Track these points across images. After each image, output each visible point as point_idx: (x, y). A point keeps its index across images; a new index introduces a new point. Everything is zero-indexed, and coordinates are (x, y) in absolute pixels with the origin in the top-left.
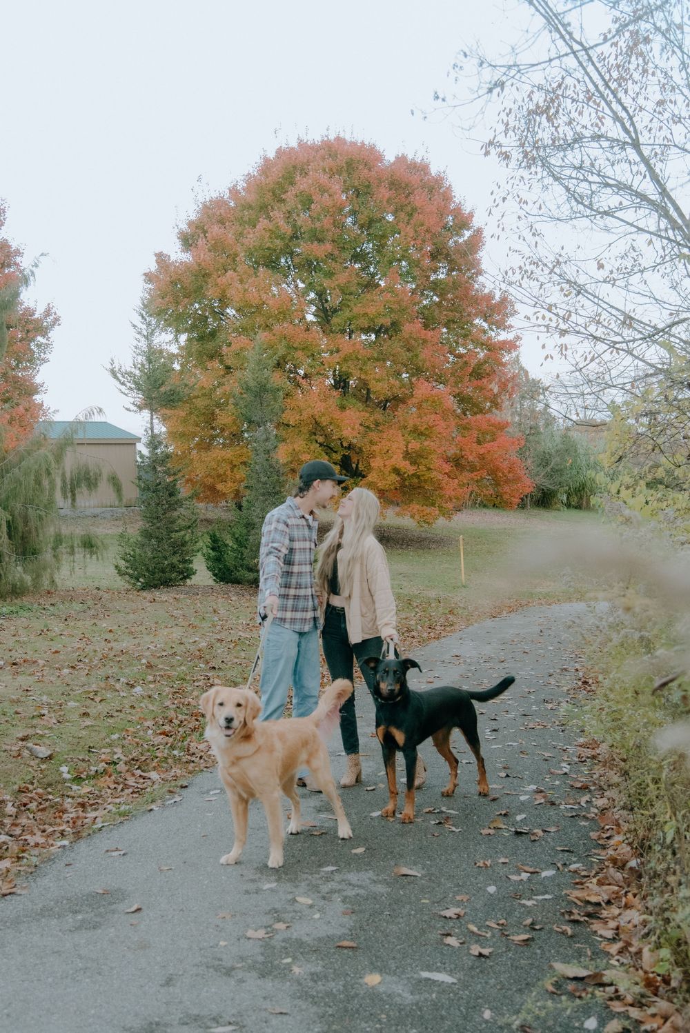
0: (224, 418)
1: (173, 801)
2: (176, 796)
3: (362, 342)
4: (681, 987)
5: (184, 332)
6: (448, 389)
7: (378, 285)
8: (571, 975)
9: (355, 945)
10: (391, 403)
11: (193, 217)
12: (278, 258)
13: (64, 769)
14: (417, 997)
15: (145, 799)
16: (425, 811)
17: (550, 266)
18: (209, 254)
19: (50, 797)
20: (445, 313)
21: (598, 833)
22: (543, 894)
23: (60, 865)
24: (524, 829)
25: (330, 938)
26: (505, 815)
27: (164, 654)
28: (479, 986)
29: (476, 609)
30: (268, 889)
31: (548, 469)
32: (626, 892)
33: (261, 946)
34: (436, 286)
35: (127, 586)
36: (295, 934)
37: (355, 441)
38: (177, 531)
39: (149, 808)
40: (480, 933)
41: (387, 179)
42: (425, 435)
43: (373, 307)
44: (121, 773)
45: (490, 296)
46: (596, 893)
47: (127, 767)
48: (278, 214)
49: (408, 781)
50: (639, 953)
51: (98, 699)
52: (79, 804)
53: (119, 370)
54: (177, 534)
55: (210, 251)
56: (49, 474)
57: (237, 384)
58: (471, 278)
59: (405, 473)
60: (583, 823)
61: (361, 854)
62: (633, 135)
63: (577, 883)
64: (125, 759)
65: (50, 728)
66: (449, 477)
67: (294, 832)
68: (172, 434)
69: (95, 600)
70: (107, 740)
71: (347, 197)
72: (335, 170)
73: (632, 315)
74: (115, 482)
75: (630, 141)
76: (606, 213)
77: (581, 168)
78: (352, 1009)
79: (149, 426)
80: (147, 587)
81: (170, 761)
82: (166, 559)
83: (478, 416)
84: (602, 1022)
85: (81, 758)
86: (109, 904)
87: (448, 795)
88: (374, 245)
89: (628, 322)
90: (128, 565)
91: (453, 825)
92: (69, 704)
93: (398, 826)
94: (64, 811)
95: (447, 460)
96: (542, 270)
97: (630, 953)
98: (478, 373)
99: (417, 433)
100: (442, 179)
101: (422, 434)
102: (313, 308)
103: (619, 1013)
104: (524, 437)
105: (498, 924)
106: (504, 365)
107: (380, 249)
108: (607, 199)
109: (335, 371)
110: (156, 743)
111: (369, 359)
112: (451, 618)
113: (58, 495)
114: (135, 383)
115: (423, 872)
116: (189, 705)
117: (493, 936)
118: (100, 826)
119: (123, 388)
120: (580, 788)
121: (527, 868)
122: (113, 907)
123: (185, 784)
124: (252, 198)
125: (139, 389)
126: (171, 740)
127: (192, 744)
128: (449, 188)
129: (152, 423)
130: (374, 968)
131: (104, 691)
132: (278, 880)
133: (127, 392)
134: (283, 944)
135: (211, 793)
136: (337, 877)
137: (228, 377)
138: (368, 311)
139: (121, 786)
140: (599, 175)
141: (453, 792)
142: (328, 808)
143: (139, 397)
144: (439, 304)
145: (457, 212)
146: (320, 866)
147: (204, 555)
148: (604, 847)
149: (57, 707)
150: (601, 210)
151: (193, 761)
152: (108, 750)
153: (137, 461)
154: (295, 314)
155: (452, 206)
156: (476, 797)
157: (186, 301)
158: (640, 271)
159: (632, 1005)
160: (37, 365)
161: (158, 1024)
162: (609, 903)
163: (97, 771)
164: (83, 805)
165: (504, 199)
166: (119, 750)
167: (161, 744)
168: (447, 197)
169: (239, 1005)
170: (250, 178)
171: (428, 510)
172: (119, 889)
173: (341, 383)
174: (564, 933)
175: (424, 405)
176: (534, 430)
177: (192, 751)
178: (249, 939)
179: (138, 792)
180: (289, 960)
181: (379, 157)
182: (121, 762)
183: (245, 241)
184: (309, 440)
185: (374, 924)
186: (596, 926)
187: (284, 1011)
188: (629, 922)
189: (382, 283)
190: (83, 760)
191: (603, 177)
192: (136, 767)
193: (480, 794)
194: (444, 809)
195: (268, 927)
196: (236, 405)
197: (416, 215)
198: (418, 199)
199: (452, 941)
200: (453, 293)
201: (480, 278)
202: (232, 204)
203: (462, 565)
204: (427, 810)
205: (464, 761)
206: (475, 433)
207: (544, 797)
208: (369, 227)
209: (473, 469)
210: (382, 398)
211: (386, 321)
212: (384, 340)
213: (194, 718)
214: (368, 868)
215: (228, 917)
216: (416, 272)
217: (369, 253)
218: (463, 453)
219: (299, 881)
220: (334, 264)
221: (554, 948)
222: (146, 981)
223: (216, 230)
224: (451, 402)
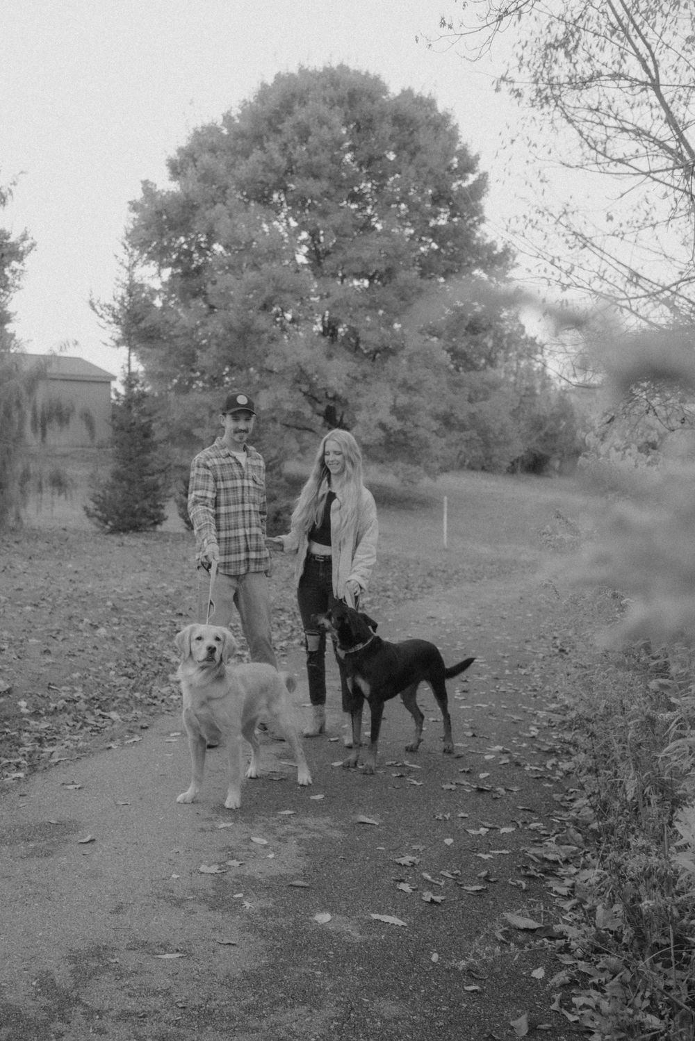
0: (204, 360)
1: (131, 741)
2: (136, 736)
3: (353, 287)
4: (632, 944)
5: (167, 267)
6: (442, 343)
7: (374, 228)
8: (522, 926)
9: (308, 885)
10: (382, 353)
11: (184, 143)
12: (271, 194)
13: (23, 703)
14: (366, 937)
15: (104, 737)
16: (387, 763)
17: (557, 216)
18: (198, 184)
19: (7, 730)
20: (443, 261)
21: (562, 795)
22: (500, 849)
23: (14, 795)
24: (487, 787)
25: (282, 877)
26: (468, 772)
27: (130, 597)
28: (429, 930)
29: (457, 572)
30: (224, 828)
31: (542, 433)
32: (585, 853)
33: (213, 881)
34: (435, 233)
35: (95, 528)
36: (248, 872)
37: (340, 392)
38: (150, 475)
39: (108, 746)
40: (433, 881)
41: (390, 114)
42: (415, 390)
43: (369, 251)
44: (80, 711)
45: (492, 247)
46: (553, 851)
47: (87, 706)
48: (273, 146)
49: (372, 735)
50: (592, 911)
51: (60, 637)
52: (36, 738)
53: (98, 301)
54: (150, 478)
55: (199, 181)
56: (19, 405)
57: (219, 326)
58: (471, 225)
59: (391, 428)
60: (547, 785)
61: (320, 800)
62: (654, 74)
63: (536, 841)
64: (85, 697)
65: (10, 663)
66: (437, 435)
67: (253, 775)
68: (150, 374)
69: (61, 541)
70: (68, 678)
71: (347, 132)
72: (336, 101)
73: (640, 272)
74: (88, 419)
75: (649, 81)
76: (621, 161)
77: (597, 110)
78: (300, 945)
79: (126, 362)
80: (116, 530)
81: (131, 702)
82: (137, 502)
83: (472, 373)
84: (550, 973)
85: (40, 694)
86: (62, 834)
87: (411, 750)
88: (373, 185)
89: (634, 280)
90: (96, 507)
91: (415, 779)
92: (30, 641)
93: (360, 777)
94: (21, 745)
95: (437, 417)
96: (548, 220)
97: (583, 909)
98: (474, 328)
99: (407, 387)
100: (449, 116)
101: (410, 388)
102: (305, 249)
103: (567, 965)
104: (518, 398)
105: (452, 874)
106: (502, 321)
107: (378, 190)
108: (623, 145)
109: (324, 317)
110: (118, 684)
111: (361, 307)
112: (428, 579)
113: (28, 429)
114: (114, 316)
115: (381, 821)
116: (153, 648)
117: (447, 885)
118: (57, 760)
119: (102, 321)
120: (547, 752)
121: (486, 824)
122: (66, 837)
123: (145, 725)
124: (246, 126)
125: (117, 324)
126: (133, 682)
127: (154, 688)
128: (456, 127)
129: (129, 360)
130: (325, 908)
131: (66, 631)
132: (235, 821)
133: (105, 325)
134: (236, 880)
135: (172, 735)
136: (294, 821)
137: (211, 317)
138: (363, 255)
139: (80, 723)
140: (616, 118)
141: (417, 747)
142: (290, 756)
143: (116, 332)
144: (437, 252)
145: (463, 154)
146: (278, 809)
147: (176, 501)
148: (566, 809)
149: (17, 643)
150: (615, 157)
151: (154, 704)
152: (68, 688)
153: (111, 399)
154: (286, 253)
155: (458, 147)
156: (441, 754)
157: (172, 233)
158: (652, 225)
159: (581, 959)
160: (10, 292)
161: (105, 948)
162: (567, 862)
163: (56, 708)
164: (40, 740)
165: (513, 141)
166: (79, 689)
167: (123, 685)
168: (453, 137)
169: (187, 934)
170: (245, 104)
171: (413, 469)
172: (74, 821)
173: (330, 329)
174: (518, 887)
175: (416, 358)
176: (530, 391)
177: (154, 694)
178: (202, 873)
179: (98, 730)
180: (241, 895)
181: (384, 90)
182: (82, 701)
183: (236, 172)
184: (292, 388)
185: (328, 866)
186: (552, 883)
187: (232, 942)
188: (586, 881)
189: (379, 227)
190: (42, 696)
191: (620, 121)
192: (96, 706)
193: (445, 751)
194: (406, 763)
195: (222, 863)
196: (218, 345)
197: (418, 155)
198: (423, 138)
199: (406, 887)
200: (453, 242)
201: (483, 227)
202: (225, 131)
203: (445, 530)
204: (390, 763)
205: (431, 719)
206: (466, 390)
207: (510, 758)
208: (369, 165)
209: (463, 428)
210: (372, 348)
211: (382, 267)
212: (378, 287)
213: (157, 662)
214: (326, 814)
215: (182, 852)
216: (416, 217)
217: (366, 193)
218: (453, 411)
219: (256, 823)
220: (329, 204)
221: (507, 900)
222: (96, 907)
223: (206, 158)
224: (445, 357)
